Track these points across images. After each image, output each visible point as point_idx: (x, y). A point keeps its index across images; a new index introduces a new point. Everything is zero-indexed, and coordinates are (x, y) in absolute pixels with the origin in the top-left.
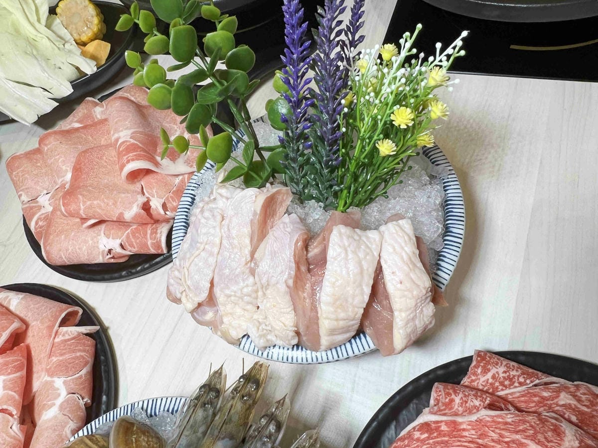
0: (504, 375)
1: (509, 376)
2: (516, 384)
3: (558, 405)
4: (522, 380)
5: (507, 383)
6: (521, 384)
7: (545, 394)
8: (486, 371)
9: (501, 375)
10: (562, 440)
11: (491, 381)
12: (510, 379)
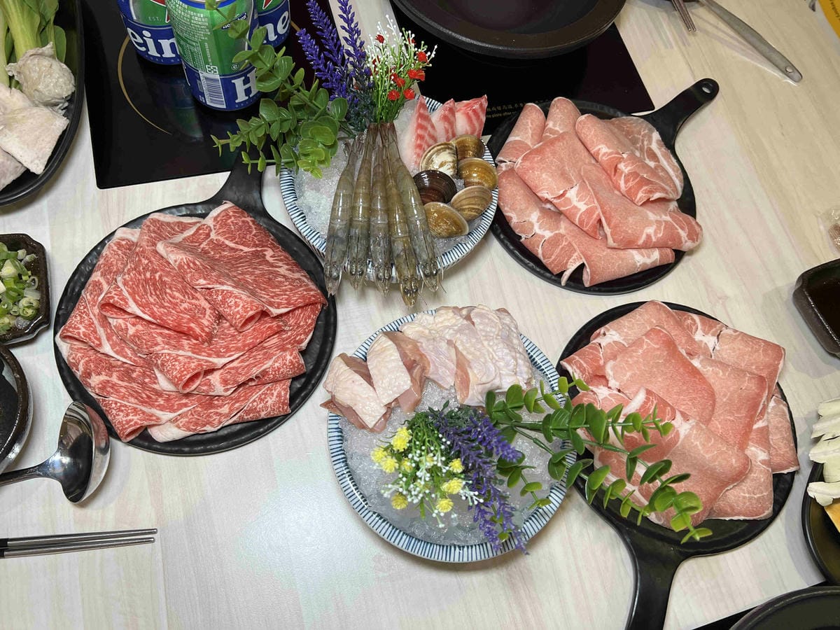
0: (266, 400)
1: (264, 401)
2: (257, 399)
3: (228, 403)
4: (255, 404)
5: (263, 396)
6: (254, 401)
7: (237, 405)
8: (279, 395)
9: (268, 399)
10: (221, 378)
11: (273, 391)
12: (262, 400)
